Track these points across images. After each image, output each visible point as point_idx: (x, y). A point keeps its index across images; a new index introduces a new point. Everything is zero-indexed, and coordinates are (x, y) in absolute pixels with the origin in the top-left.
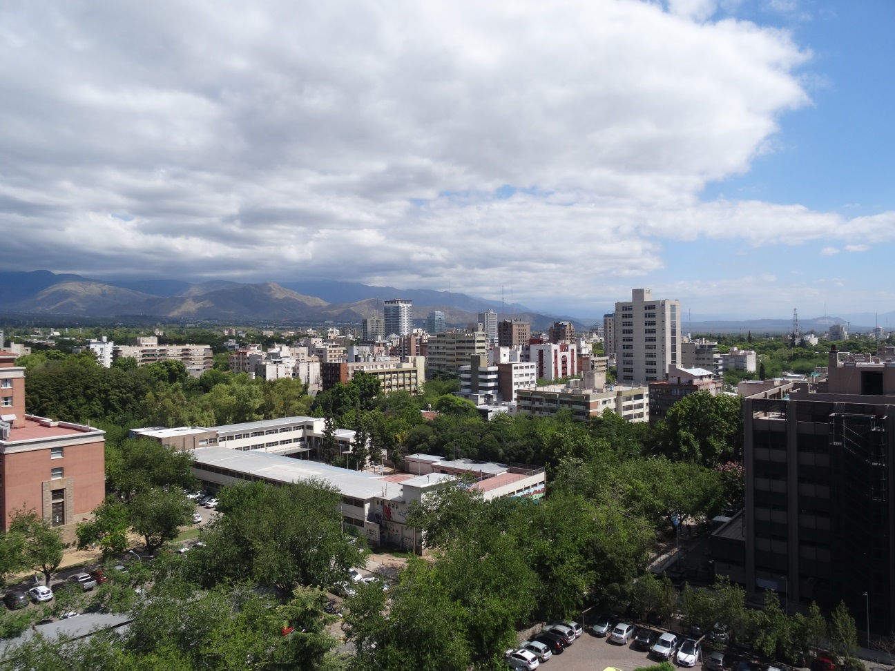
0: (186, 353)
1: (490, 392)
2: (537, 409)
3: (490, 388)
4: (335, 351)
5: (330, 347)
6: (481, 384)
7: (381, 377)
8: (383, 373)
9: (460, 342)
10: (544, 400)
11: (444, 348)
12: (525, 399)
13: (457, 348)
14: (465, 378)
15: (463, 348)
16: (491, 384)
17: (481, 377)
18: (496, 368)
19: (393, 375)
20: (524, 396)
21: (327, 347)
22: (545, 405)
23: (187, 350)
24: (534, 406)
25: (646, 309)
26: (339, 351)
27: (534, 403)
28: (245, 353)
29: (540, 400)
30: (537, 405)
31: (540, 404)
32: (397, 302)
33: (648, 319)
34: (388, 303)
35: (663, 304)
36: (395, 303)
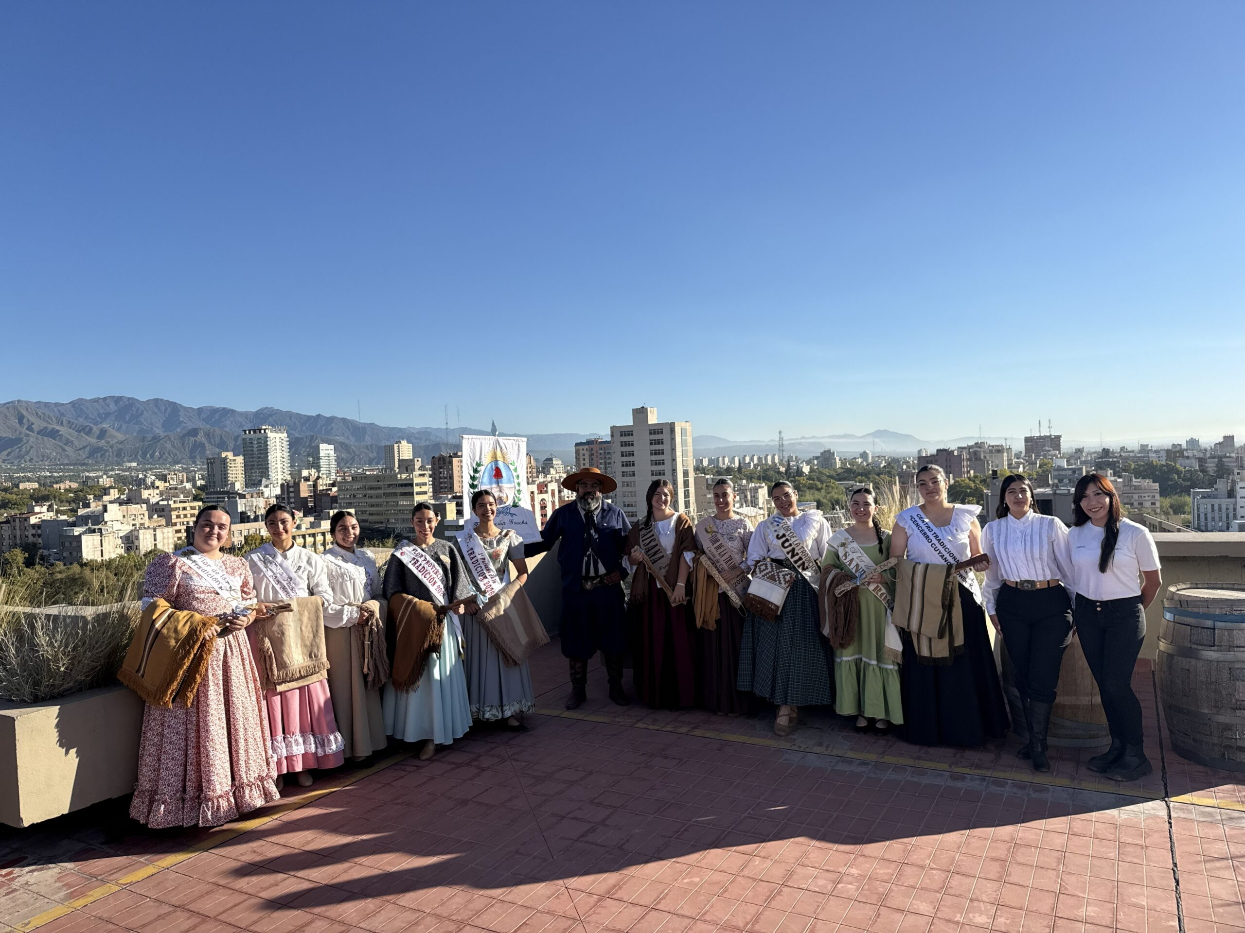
4: (185, 508)
9: (390, 485)
11: (365, 495)
13: (385, 495)
15: (394, 494)
21: (171, 502)
25: (651, 433)
28: (27, 519)
32: (262, 431)
33: (654, 447)
34: (250, 433)
35: (672, 427)
36: (260, 432)
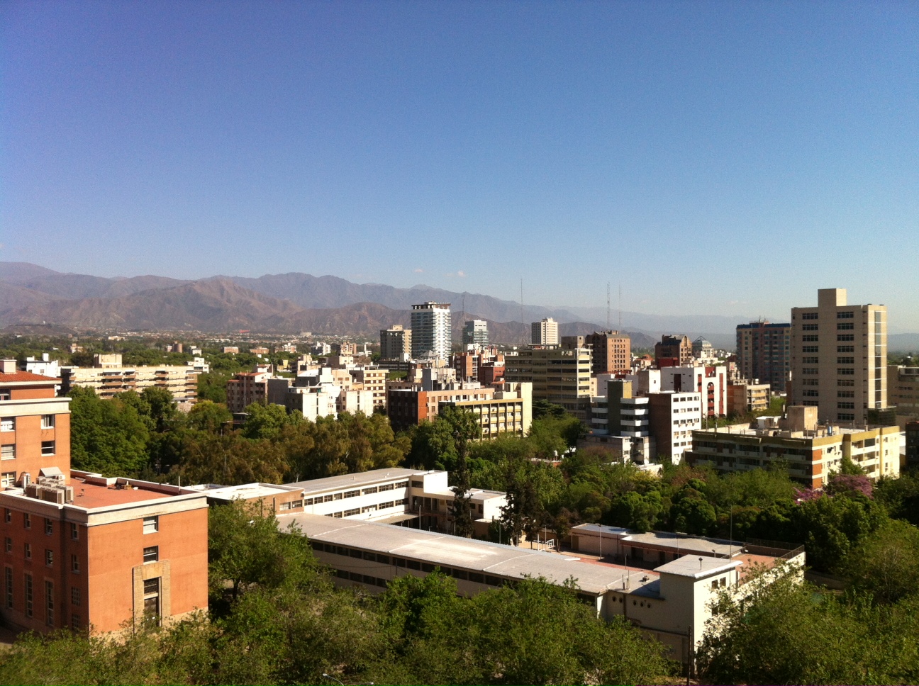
0: (162, 376)
1: (638, 434)
2: (726, 459)
3: (637, 429)
4: (375, 375)
5: (366, 369)
6: (624, 423)
7: (477, 410)
8: (480, 406)
9: (554, 362)
10: (737, 447)
11: (530, 371)
12: (706, 445)
13: (550, 371)
14: (599, 414)
15: (558, 371)
16: (638, 423)
17: (624, 412)
18: (645, 400)
19: (492, 409)
20: (703, 440)
21: (363, 369)
22: (741, 454)
23: (163, 372)
24: (720, 454)
25: (839, 317)
26: (380, 375)
27: (720, 451)
28: (253, 378)
29: (731, 447)
30: (726, 453)
31: (731, 452)
32: (429, 307)
33: (842, 332)
34: (418, 308)
35: (864, 311)
36: (427, 308)
